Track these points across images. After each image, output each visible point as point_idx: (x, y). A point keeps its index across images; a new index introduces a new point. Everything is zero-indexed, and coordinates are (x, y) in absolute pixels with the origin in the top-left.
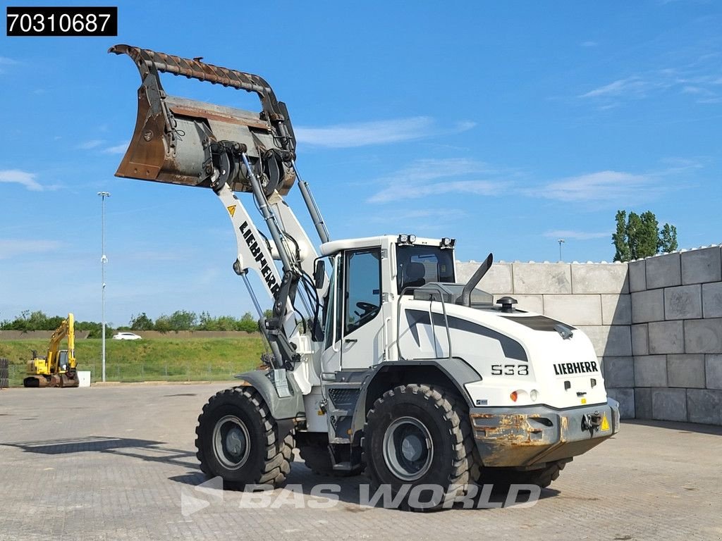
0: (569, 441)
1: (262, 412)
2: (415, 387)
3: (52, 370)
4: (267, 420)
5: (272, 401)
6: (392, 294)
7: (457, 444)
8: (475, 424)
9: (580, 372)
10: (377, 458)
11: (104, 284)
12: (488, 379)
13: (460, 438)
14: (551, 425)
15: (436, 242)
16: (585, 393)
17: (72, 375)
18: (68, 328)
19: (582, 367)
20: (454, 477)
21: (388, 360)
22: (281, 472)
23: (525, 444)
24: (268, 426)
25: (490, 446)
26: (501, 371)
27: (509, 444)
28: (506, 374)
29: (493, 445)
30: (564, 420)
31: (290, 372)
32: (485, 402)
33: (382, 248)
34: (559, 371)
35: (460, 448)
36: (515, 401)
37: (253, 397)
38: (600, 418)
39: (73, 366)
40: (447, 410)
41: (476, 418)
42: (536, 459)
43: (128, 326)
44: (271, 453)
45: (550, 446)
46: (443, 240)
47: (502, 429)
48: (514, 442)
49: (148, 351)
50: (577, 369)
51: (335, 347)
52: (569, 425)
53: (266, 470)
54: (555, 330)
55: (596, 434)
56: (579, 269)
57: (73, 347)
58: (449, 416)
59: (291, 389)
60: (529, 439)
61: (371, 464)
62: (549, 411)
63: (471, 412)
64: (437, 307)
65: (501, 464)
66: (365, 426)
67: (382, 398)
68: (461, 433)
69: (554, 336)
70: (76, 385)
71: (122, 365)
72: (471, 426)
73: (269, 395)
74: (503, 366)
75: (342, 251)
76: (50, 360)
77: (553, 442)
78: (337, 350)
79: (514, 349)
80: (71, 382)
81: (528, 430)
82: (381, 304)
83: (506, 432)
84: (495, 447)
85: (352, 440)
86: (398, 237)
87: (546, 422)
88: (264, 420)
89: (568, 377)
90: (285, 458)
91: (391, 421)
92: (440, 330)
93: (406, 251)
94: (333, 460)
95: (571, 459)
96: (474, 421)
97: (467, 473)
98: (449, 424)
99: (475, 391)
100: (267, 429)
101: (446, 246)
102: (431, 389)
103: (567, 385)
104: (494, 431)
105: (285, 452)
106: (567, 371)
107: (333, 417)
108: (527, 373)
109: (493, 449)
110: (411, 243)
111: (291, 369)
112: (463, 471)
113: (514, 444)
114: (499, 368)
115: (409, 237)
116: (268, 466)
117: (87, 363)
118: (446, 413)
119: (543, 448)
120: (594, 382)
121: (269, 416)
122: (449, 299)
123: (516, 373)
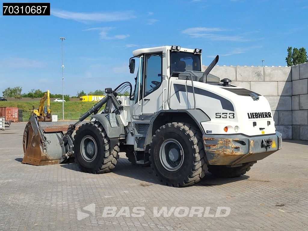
0: (254, 153)
1: (103, 134)
2: (175, 124)
3: (41, 115)
4: (105, 138)
5: (108, 129)
6: (167, 76)
7: (196, 153)
8: (205, 143)
9: (262, 117)
10: (157, 159)
11: (63, 78)
12: (214, 120)
13: (197, 150)
14: (245, 144)
15: (192, 51)
16: (264, 128)
17: (49, 116)
18: (47, 97)
19: (263, 115)
20: (194, 170)
21: (164, 109)
22: (112, 164)
23: (230, 154)
24: (106, 141)
25: (212, 154)
26: (220, 116)
27: (222, 154)
28: (223, 118)
29: (214, 154)
30: (252, 142)
31: (118, 115)
32: (211, 132)
33: (163, 52)
34: (250, 117)
35: (197, 155)
36: (226, 131)
37: (99, 127)
38: (271, 141)
39: (49, 113)
40: (191, 136)
41: (206, 140)
42: (236, 162)
43: (76, 96)
44: (107, 154)
45: (244, 155)
46: (196, 50)
47: (219, 146)
48: (225, 153)
49: (84, 107)
50: (260, 116)
51: (139, 103)
52: (254, 145)
53: (104, 163)
54: (250, 96)
55: (269, 150)
56: (268, 69)
57: (49, 105)
58: (192, 139)
59: (118, 123)
60: (233, 152)
61: (154, 162)
62: (245, 137)
63: (203, 137)
64: (189, 83)
65: (218, 164)
66: (151, 143)
67: (160, 129)
68: (198, 148)
69: (249, 98)
70: (51, 121)
71: (72, 113)
72: (203, 144)
73: (106, 126)
74: (222, 114)
75: (143, 54)
76: (40, 110)
77: (245, 153)
78: (140, 104)
79: (227, 105)
80: (49, 119)
81: (232, 147)
82: (162, 81)
83: (221, 147)
84: (215, 155)
85: (145, 149)
86: (171, 47)
87: (242, 143)
88: (104, 138)
89: (255, 120)
90: (114, 157)
91: (163, 141)
92: (190, 95)
93: (175, 54)
94: (136, 159)
95: (256, 162)
96: (205, 141)
97: (201, 168)
98: (192, 143)
99: (206, 126)
100: (105, 143)
101: (197, 53)
102: (184, 125)
103: (255, 124)
104: (215, 147)
105: (114, 154)
106: (255, 117)
107: (137, 137)
108: (234, 118)
109: (214, 156)
110: (178, 50)
111: (119, 113)
112: (199, 167)
113: (225, 154)
114: (220, 114)
115: (177, 47)
116: (105, 161)
117: (57, 111)
118: (191, 137)
119: (240, 157)
120: (269, 123)
121: (106, 136)
122: (196, 79)
123: (228, 117)
